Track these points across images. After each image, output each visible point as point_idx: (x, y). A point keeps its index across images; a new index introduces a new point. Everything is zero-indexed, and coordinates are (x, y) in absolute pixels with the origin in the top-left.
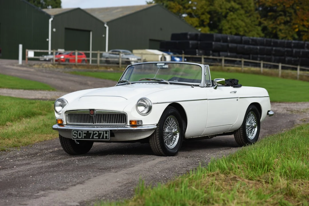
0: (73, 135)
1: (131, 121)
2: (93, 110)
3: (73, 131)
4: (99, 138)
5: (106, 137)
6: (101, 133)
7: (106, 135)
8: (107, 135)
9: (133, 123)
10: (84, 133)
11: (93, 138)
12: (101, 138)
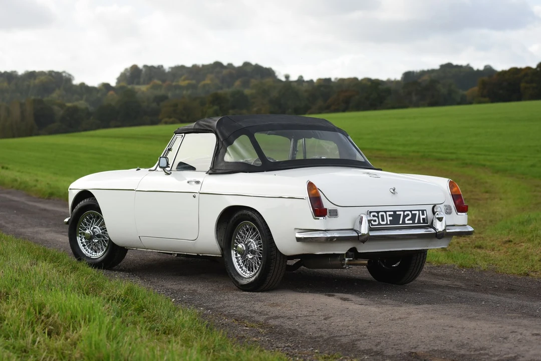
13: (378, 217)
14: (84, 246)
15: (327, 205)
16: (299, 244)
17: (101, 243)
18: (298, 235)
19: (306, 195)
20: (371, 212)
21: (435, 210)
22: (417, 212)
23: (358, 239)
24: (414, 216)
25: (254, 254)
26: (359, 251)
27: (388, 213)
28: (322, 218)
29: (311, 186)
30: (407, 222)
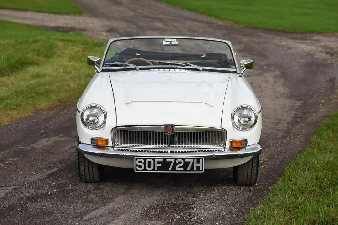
0: (137, 165)
1: (232, 142)
2: (173, 126)
3: (137, 159)
4: (185, 170)
5: (198, 168)
6: (190, 162)
7: (198, 165)
8: (200, 165)
9: (234, 145)
10: (157, 162)
11: (174, 169)
12: (189, 169)
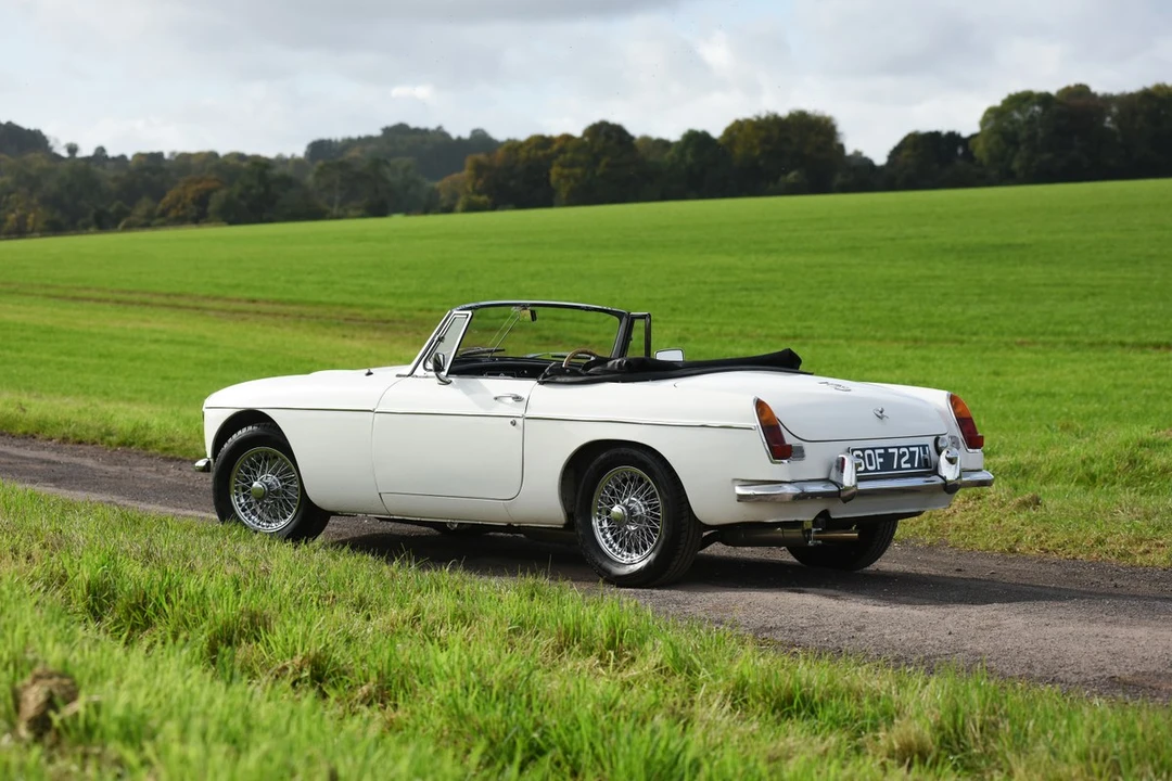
13: (863, 458)
14: (244, 510)
15: (789, 440)
16: (741, 505)
17: (281, 505)
18: (740, 491)
19: (754, 421)
20: (853, 450)
21: (940, 445)
22: (916, 449)
23: (839, 496)
24: (912, 454)
25: (640, 522)
26: (833, 517)
27: (877, 451)
28: (785, 461)
29: (761, 406)
30: (904, 466)
